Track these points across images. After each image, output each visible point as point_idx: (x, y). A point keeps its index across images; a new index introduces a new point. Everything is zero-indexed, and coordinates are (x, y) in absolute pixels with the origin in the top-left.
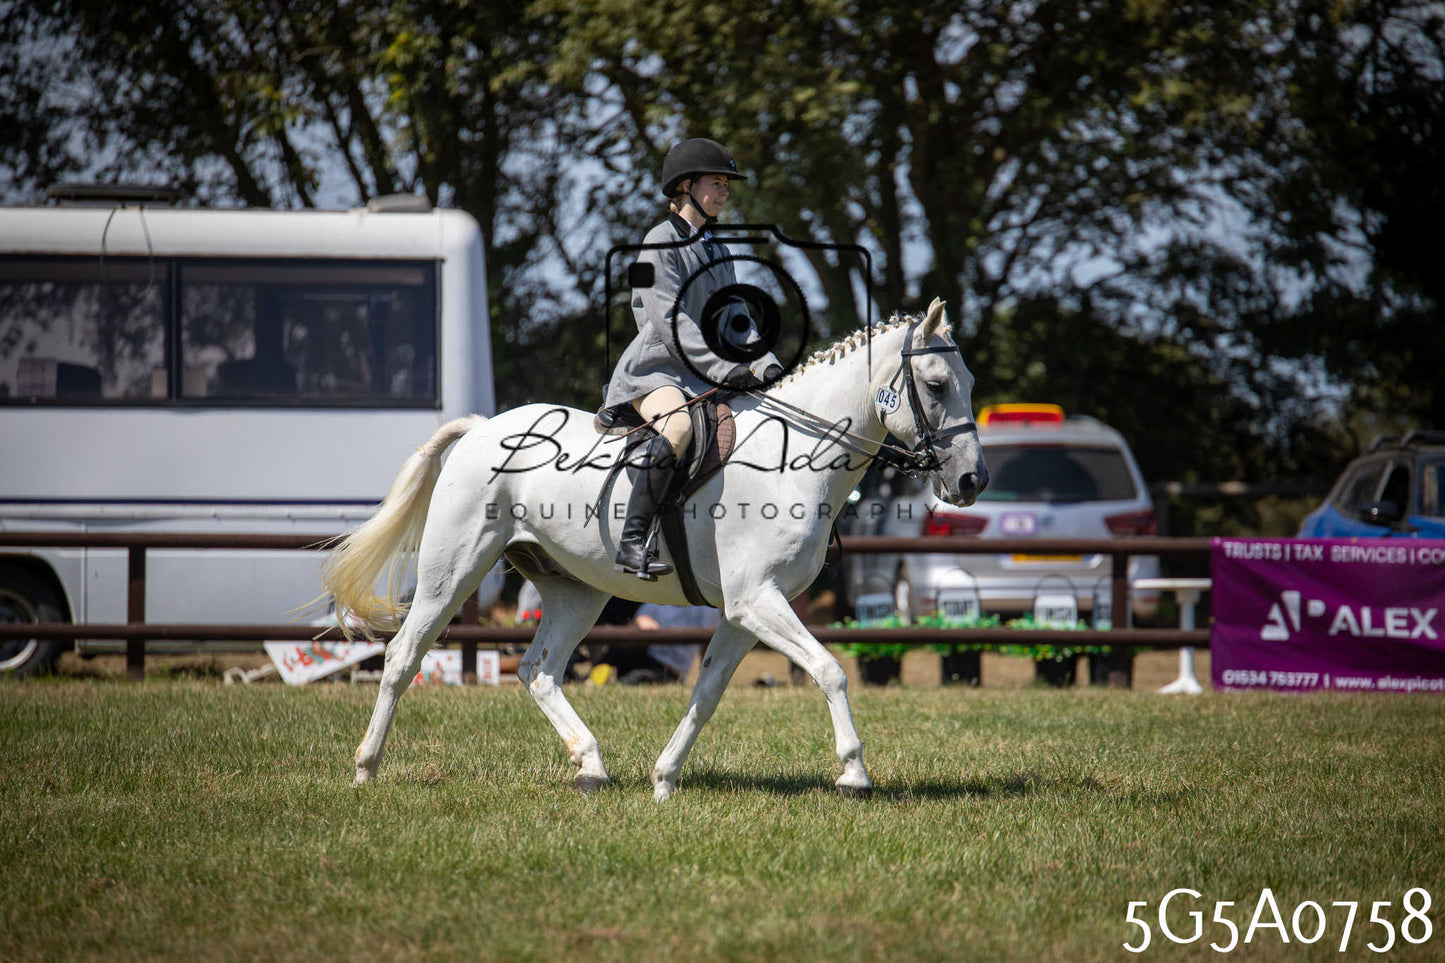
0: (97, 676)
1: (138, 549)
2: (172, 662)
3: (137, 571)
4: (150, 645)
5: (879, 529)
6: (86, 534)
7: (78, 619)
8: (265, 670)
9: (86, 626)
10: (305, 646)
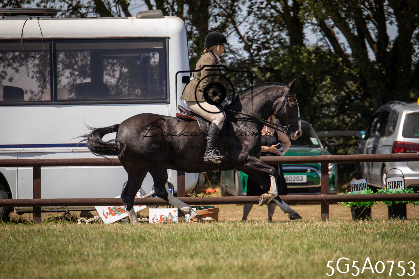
0: (23, 222)
1: (37, 166)
2: (55, 215)
3: (37, 175)
4: (43, 208)
5: (374, 151)
6: (17, 160)
7: (14, 197)
8: (95, 218)
9: (18, 200)
10: (112, 207)
